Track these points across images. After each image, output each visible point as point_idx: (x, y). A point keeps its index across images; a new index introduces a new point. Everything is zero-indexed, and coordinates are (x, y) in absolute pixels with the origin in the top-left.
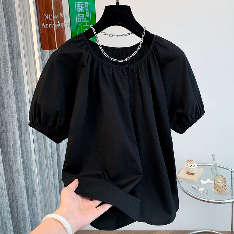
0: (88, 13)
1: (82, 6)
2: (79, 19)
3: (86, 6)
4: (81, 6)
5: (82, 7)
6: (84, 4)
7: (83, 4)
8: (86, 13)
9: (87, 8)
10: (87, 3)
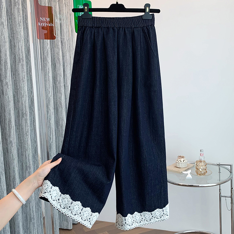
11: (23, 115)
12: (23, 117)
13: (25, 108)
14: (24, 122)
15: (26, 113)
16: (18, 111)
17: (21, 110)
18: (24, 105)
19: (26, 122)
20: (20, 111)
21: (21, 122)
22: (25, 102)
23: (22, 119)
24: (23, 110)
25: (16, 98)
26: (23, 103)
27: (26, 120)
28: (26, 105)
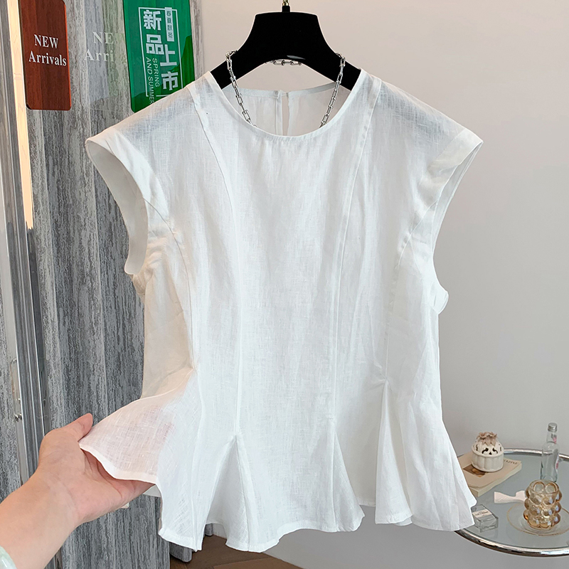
6: (163, 12)
7: (159, 13)
8: (168, 32)
11: (82, 279)
12: (83, 282)
13: (89, 258)
14: (85, 297)
15: (93, 272)
16: (70, 268)
17: (78, 266)
18: (87, 250)
19: (92, 298)
20: (74, 266)
21: (75, 296)
22: (89, 241)
23: (79, 290)
24: (82, 264)
25: (62, 230)
26: (85, 244)
27: (91, 292)
28: (92, 251)
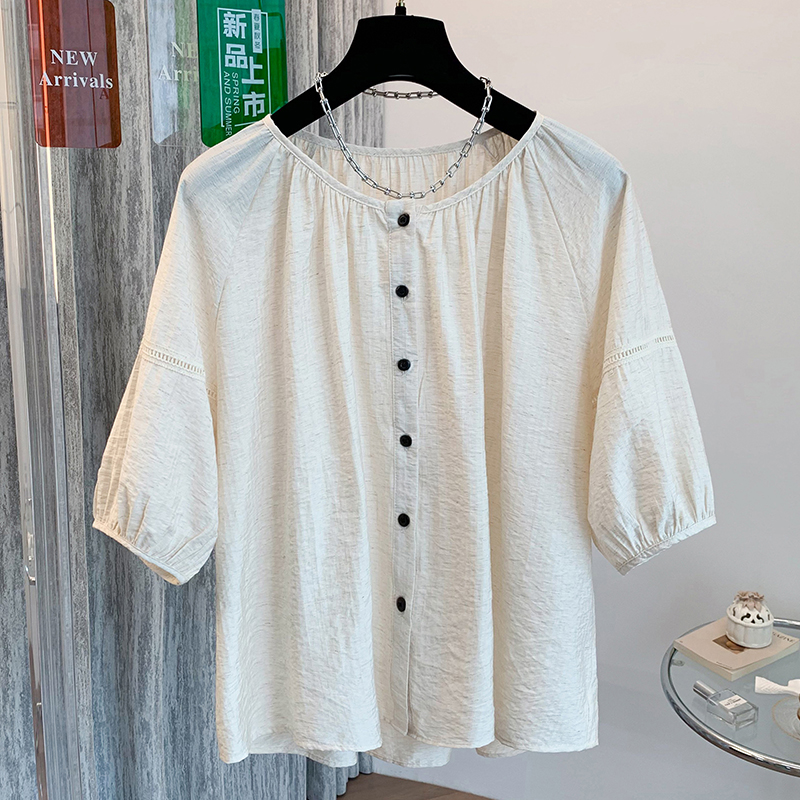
0: (260, 41)
1: (241, 20)
2: (227, 58)
3: (253, 21)
4: (238, 20)
5: (239, 24)
9: (257, 28)
10: (257, 12)
